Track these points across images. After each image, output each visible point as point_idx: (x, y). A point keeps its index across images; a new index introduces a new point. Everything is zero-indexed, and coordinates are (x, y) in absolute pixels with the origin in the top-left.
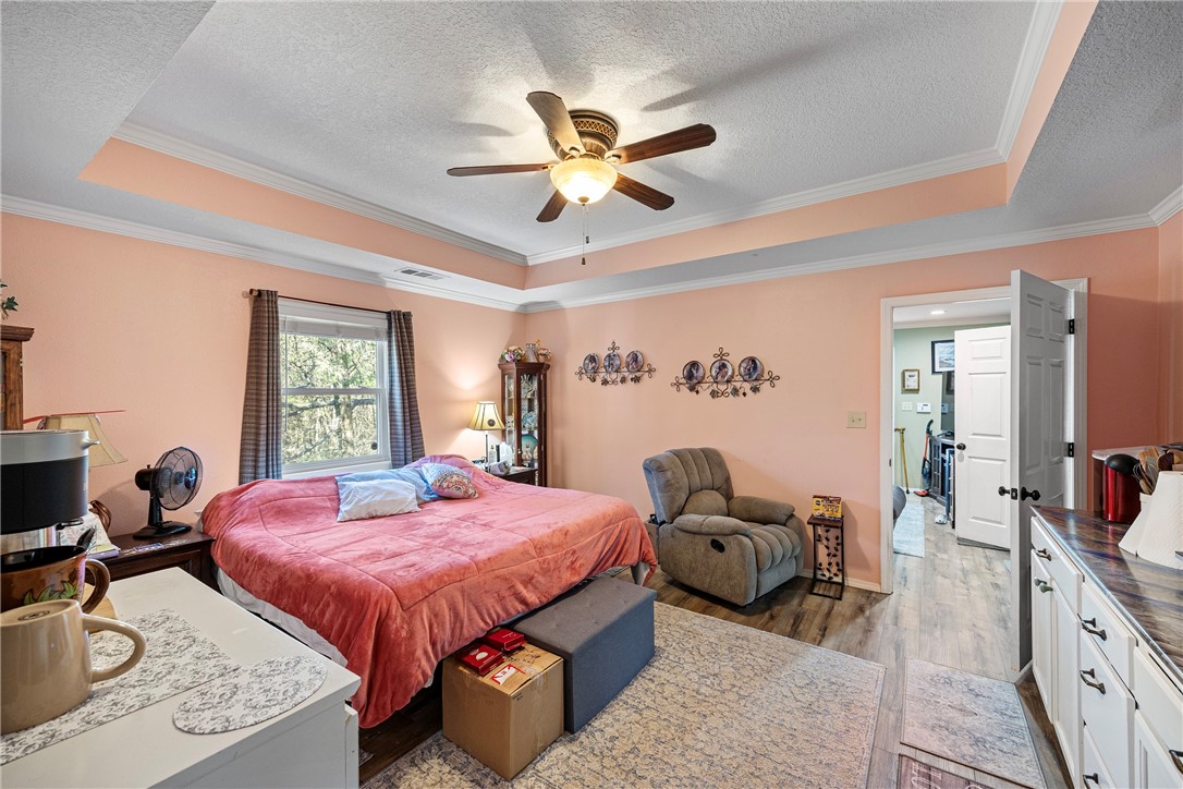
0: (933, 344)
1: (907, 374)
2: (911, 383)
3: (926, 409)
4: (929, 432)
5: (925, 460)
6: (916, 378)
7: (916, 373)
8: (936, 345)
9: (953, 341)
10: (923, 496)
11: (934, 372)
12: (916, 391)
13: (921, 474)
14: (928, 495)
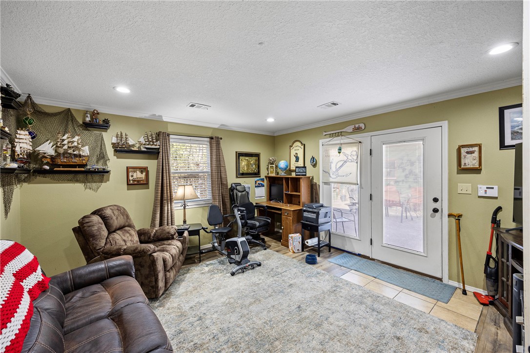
0: (502, 111)
1: (463, 151)
2: (470, 161)
3: (490, 193)
4: (495, 222)
5: (489, 257)
6: (476, 154)
7: (476, 149)
8: (506, 111)
9: (520, 105)
10: (484, 304)
11: (502, 146)
12: (477, 170)
13: (484, 275)
14: (492, 303)
